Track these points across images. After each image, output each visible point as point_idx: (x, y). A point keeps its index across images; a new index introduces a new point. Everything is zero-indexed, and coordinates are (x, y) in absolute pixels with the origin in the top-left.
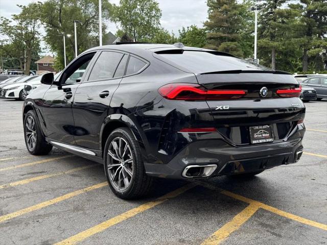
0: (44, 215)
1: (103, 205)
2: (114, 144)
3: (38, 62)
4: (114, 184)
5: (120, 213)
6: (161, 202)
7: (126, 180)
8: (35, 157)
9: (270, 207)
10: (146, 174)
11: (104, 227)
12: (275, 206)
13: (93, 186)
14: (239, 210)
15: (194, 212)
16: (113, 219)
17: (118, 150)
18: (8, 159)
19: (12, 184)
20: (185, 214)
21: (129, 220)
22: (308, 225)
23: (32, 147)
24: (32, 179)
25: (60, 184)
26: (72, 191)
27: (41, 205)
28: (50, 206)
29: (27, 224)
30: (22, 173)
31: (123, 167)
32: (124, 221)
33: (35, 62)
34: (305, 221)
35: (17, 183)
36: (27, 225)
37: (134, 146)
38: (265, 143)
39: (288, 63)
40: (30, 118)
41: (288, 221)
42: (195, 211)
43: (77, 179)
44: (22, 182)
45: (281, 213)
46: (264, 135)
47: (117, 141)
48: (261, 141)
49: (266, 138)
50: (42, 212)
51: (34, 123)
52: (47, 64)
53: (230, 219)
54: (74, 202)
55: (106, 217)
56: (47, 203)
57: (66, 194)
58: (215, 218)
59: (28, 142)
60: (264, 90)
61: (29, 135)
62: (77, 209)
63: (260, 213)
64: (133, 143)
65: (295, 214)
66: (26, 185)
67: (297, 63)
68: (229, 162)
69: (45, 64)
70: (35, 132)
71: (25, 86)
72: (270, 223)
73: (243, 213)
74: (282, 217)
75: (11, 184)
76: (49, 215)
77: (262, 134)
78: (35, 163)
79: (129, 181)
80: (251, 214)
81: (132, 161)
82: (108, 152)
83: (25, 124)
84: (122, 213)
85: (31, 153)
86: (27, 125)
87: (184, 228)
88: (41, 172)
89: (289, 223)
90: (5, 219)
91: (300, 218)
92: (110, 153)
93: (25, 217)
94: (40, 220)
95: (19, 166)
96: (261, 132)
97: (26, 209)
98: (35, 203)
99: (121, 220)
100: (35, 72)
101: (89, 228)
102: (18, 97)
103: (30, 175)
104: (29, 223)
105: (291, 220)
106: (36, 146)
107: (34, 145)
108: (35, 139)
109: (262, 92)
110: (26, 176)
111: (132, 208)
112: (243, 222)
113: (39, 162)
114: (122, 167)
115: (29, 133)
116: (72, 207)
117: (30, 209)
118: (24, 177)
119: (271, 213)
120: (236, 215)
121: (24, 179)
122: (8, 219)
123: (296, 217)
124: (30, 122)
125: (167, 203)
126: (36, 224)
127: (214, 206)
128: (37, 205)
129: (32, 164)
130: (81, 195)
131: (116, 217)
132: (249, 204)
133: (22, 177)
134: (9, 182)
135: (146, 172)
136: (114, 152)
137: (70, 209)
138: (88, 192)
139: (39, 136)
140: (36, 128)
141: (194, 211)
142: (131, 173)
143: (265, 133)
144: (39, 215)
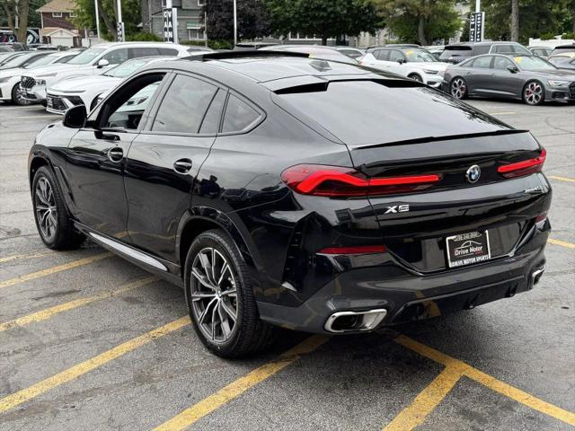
0: (83, 392)
1: (185, 371)
2: (203, 259)
3: (41, 10)
4: (203, 328)
5: (215, 390)
6: (288, 363)
7: (225, 326)
8: (56, 254)
9: (481, 373)
10: (261, 320)
11: (188, 419)
12: (490, 372)
13: (166, 326)
14: (427, 381)
15: (346, 387)
16: (204, 401)
17: (210, 271)
18: (7, 259)
19: (21, 321)
20: (329, 390)
21: (232, 404)
22: (544, 415)
23: (49, 234)
24: (55, 310)
25: (107, 320)
26: (129, 339)
27: (76, 371)
28: (92, 372)
29: (55, 413)
30: (35, 294)
31: (219, 299)
32: (222, 407)
33: (37, 10)
34: (540, 405)
35: (28, 319)
36: (55, 416)
37: (239, 268)
38: (474, 264)
39: (544, 15)
40: (43, 181)
41: (510, 405)
42: (349, 384)
43: (136, 308)
44: (38, 316)
45: (500, 386)
46: (472, 250)
47: (209, 254)
48: (466, 262)
49: (475, 255)
50: (79, 388)
51: (51, 192)
52: (59, 14)
53: (409, 402)
54: (133, 362)
55: (191, 399)
56: (85, 366)
57: (118, 344)
58: (382, 401)
59: (42, 225)
60: (473, 171)
61: (42, 211)
62: (140, 379)
63: (462, 386)
64: (237, 264)
65: (524, 389)
66: (45, 323)
67: (563, 11)
68: (409, 303)
69: (55, 14)
70: (54, 208)
71: (23, 77)
72: (478, 409)
73: (432, 387)
74: (501, 395)
75: (18, 321)
76: (92, 392)
77: (468, 248)
78: (57, 269)
79: (231, 328)
80: (447, 391)
81: (235, 295)
82: (192, 270)
83: (35, 191)
84: (219, 388)
85: (48, 245)
86: (38, 192)
87: (327, 422)
88: (69, 292)
89: (513, 410)
90: (16, 403)
91: (532, 398)
92: (195, 272)
93: (49, 398)
94: (78, 405)
95: (29, 277)
96: (468, 244)
97: (51, 379)
98: (66, 365)
99: (218, 404)
100: (37, 32)
101: (163, 421)
102: (10, 98)
103: (50, 299)
104: (58, 411)
105: (516, 403)
106: (58, 234)
107: (53, 231)
108: (55, 222)
109: (471, 173)
110: (44, 301)
111: (235, 377)
112: (431, 409)
113: (64, 267)
114: (216, 300)
115: (42, 208)
116: (130, 376)
117: (57, 380)
118: (40, 303)
119: (483, 387)
120: (419, 392)
121: (41, 308)
122: (20, 401)
123: (526, 395)
124: (44, 188)
125: (299, 365)
126: (72, 413)
127: (383, 371)
128: (70, 371)
129: (51, 271)
130: (145, 347)
131: (208, 399)
132: (444, 367)
133: (37, 304)
134: (15, 318)
135: (262, 317)
136: (202, 271)
137: (127, 379)
138: (156, 341)
139: (62, 216)
140: (56, 200)
141: (346, 384)
142: (234, 316)
143: (474, 246)
144: (74, 393)
